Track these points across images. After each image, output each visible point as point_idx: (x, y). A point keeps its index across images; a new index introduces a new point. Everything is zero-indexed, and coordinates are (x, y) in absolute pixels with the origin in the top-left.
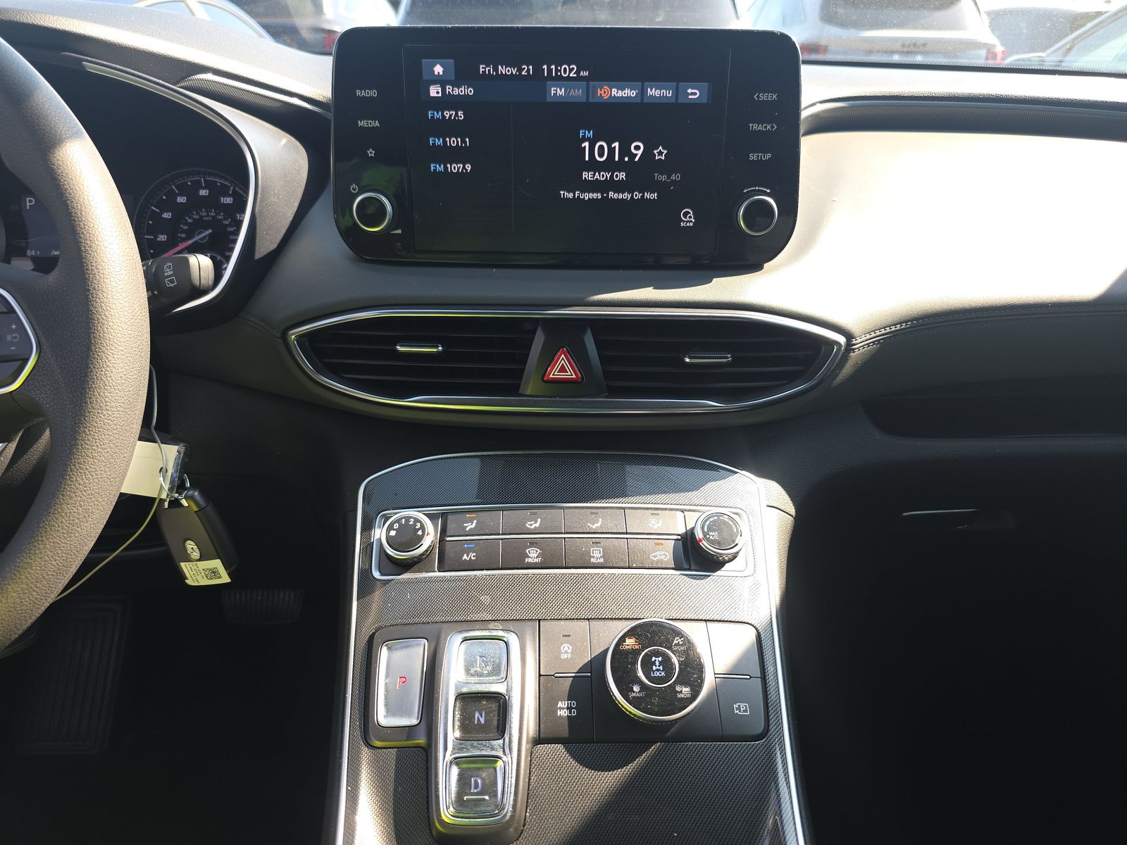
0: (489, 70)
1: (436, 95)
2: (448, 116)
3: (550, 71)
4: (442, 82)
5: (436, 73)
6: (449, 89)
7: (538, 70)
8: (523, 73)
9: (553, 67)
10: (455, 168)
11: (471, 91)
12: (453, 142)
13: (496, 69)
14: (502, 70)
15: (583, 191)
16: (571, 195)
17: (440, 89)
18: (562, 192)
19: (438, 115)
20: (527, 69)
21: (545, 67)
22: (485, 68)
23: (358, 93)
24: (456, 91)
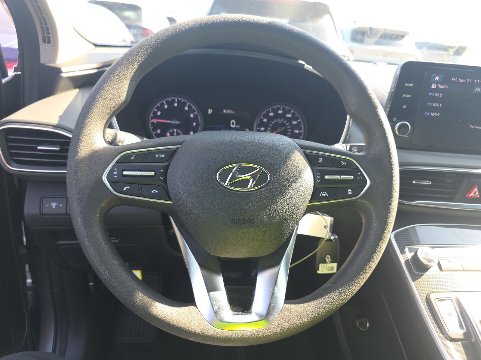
0: (455, 80)
1: (433, 87)
2: (436, 95)
3: (477, 82)
4: (437, 83)
5: (436, 80)
6: (439, 85)
7: (473, 81)
8: (467, 82)
9: (478, 80)
10: (433, 114)
11: (447, 87)
12: (435, 105)
13: (458, 80)
14: (460, 80)
15: (478, 126)
16: (473, 127)
17: (436, 85)
18: (470, 126)
19: (432, 95)
20: (469, 81)
21: (476, 80)
22: (454, 79)
23: (406, 85)
24: (442, 87)
